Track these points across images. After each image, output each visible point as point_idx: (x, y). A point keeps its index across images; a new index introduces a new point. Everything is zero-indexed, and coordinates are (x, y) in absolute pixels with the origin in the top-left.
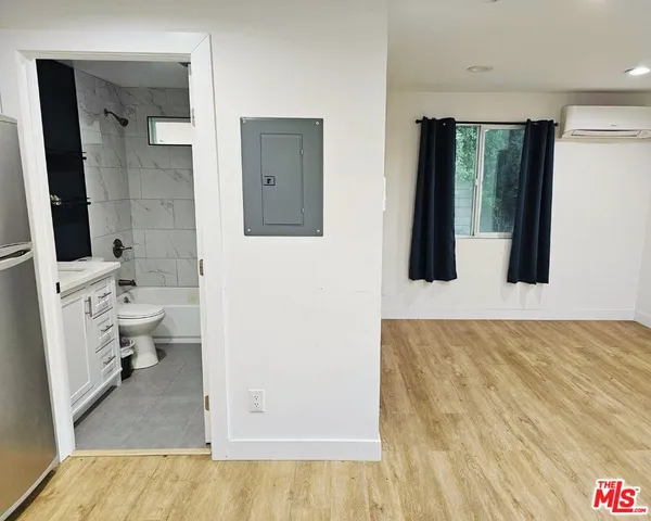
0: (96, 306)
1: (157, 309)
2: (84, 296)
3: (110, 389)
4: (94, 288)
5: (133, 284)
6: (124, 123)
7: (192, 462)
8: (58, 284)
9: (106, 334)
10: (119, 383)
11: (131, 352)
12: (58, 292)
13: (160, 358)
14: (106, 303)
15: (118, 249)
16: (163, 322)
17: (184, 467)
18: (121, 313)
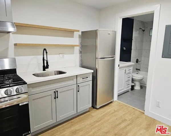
0: (127, 72)
1: (142, 76)
2: (125, 69)
3: (128, 92)
4: (127, 68)
5: (139, 70)
6: (144, 31)
7: (139, 112)
8: (119, 65)
9: (128, 78)
10: (130, 91)
11: (134, 85)
12: (119, 66)
13: (141, 88)
14: (130, 72)
15: (137, 61)
16: (143, 80)
17: (137, 113)
18: (134, 75)
